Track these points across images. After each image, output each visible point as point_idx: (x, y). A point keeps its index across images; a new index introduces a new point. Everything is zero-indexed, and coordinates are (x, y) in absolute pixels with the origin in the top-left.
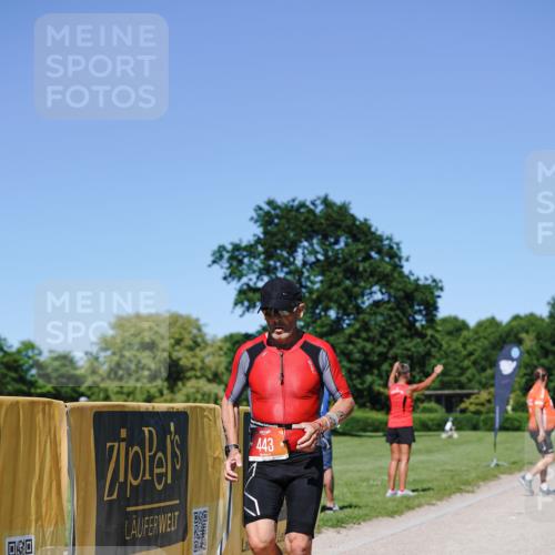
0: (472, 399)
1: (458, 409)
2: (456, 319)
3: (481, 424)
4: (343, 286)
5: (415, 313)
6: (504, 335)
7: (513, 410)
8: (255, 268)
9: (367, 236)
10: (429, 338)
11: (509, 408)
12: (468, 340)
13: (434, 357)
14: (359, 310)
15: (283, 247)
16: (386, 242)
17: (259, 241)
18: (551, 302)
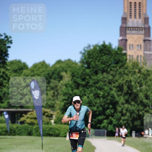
0: (29, 115)
1: (19, 121)
2: (19, 62)
3: (34, 132)
6: (51, 74)
7: (55, 122)
10: (1, 73)
11: (52, 121)
13: (5, 87)
18: (83, 52)
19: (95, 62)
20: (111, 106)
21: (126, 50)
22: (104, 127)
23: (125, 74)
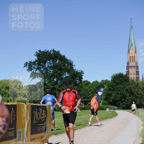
1: (88, 104)
2: (87, 81)
4: (58, 73)
5: (77, 80)
6: (100, 85)
7: (102, 104)
8: (35, 68)
9: (64, 59)
10: (80, 86)
11: (101, 104)
12: (90, 86)
13: (81, 91)
14: (62, 79)
15: (42, 62)
16: (69, 61)
17: (36, 61)
18: (112, 77)
19: (117, 81)
20: (123, 98)
21: (129, 75)
22: (121, 106)
23: (129, 85)
